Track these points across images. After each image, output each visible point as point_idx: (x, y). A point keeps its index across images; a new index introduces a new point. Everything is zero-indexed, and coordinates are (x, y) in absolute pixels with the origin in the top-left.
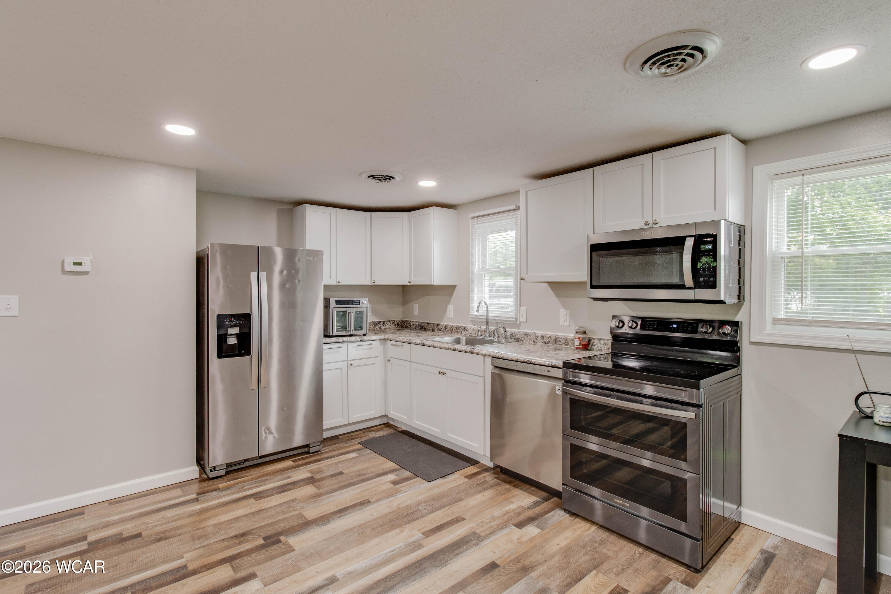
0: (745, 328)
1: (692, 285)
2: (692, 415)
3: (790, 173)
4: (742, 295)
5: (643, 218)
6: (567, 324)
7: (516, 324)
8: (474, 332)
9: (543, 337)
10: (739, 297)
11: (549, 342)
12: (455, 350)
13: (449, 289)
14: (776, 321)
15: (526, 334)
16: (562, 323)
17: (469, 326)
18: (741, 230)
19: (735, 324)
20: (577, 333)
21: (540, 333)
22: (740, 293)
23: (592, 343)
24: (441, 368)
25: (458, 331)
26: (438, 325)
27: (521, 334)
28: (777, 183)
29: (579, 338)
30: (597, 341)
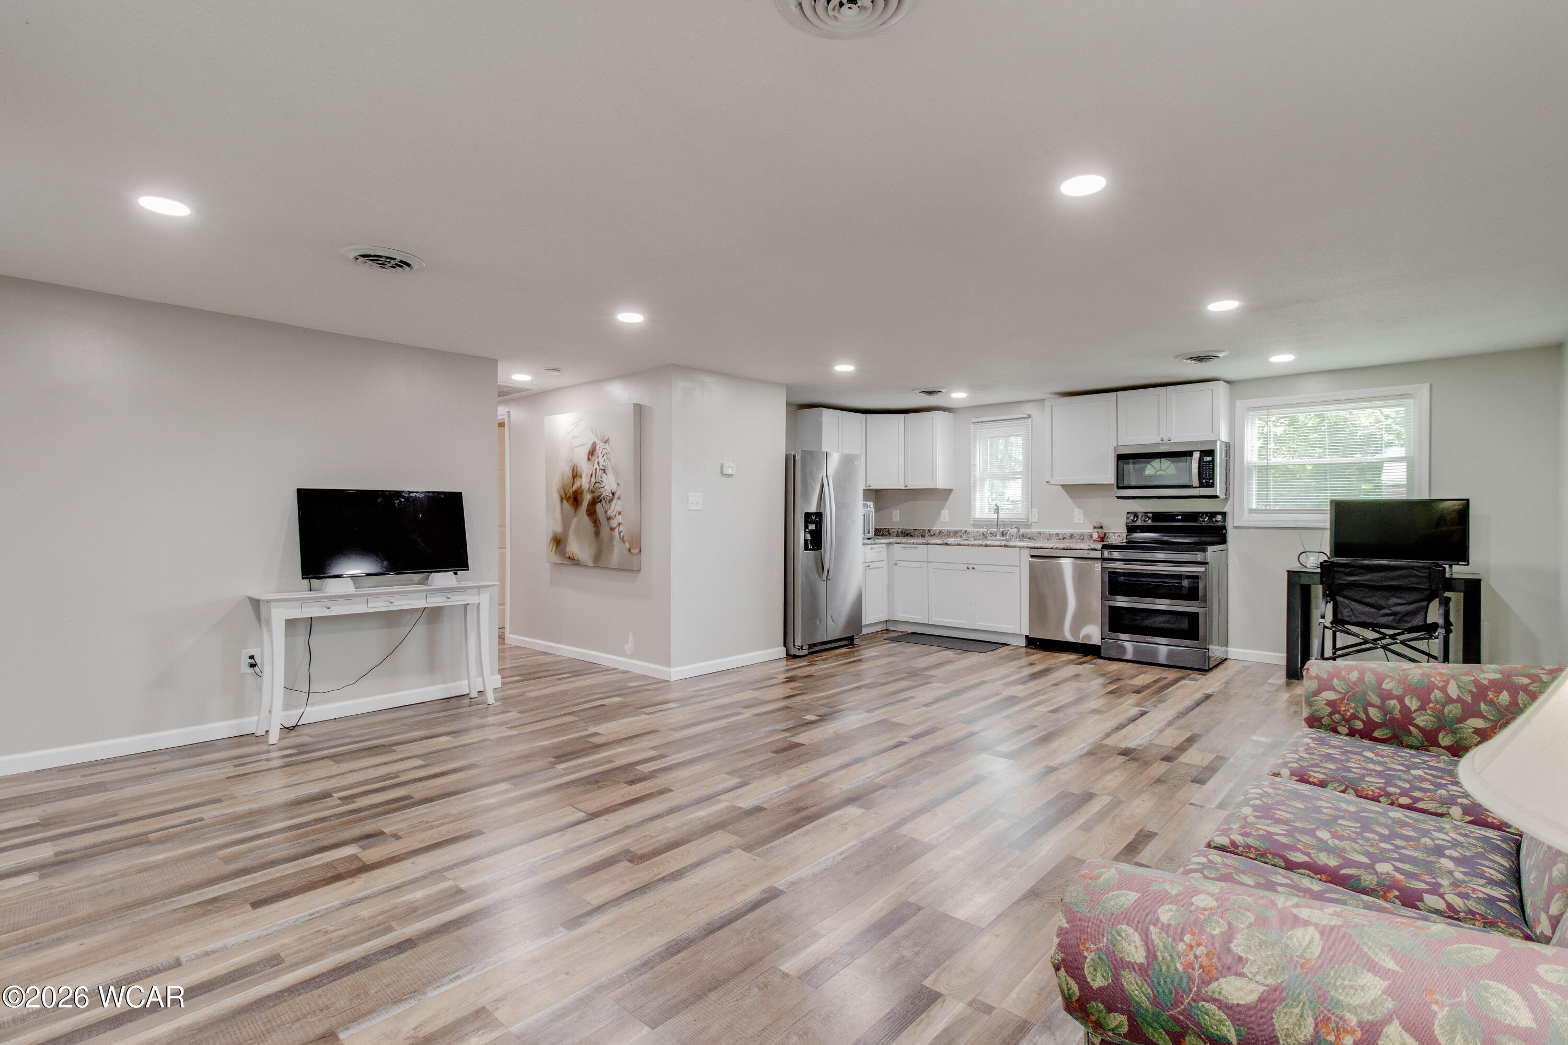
0: (1229, 518)
1: (1198, 485)
2: (1203, 569)
3: (1260, 408)
4: (1228, 493)
5: (1159, 435)
6: (1082, 521)
7: (1027, 525)
8: (978, 535)
9: (1058, 534)
10: (1226, 494)
11: (1064, 538)
12: (986, 546)
13: (945, 494)
14: (1251, 511)
15: (1040, 533)
16: (1076, 521)
17: (970, 529)
18: (1228, 446)
19: (1224, 514)
20: (1095, 527)
21: (1054, 531)
22: (1226, 491)
23: (1107, 536)
24: (968, 564)
25: (957, 535)
26: (929, 530)
27: (1034, 534)
28: (1251, 413)
29: (1098, 532)
30: (1111, 535)
